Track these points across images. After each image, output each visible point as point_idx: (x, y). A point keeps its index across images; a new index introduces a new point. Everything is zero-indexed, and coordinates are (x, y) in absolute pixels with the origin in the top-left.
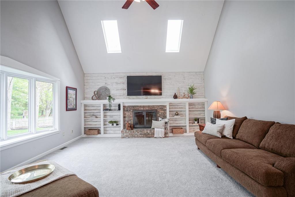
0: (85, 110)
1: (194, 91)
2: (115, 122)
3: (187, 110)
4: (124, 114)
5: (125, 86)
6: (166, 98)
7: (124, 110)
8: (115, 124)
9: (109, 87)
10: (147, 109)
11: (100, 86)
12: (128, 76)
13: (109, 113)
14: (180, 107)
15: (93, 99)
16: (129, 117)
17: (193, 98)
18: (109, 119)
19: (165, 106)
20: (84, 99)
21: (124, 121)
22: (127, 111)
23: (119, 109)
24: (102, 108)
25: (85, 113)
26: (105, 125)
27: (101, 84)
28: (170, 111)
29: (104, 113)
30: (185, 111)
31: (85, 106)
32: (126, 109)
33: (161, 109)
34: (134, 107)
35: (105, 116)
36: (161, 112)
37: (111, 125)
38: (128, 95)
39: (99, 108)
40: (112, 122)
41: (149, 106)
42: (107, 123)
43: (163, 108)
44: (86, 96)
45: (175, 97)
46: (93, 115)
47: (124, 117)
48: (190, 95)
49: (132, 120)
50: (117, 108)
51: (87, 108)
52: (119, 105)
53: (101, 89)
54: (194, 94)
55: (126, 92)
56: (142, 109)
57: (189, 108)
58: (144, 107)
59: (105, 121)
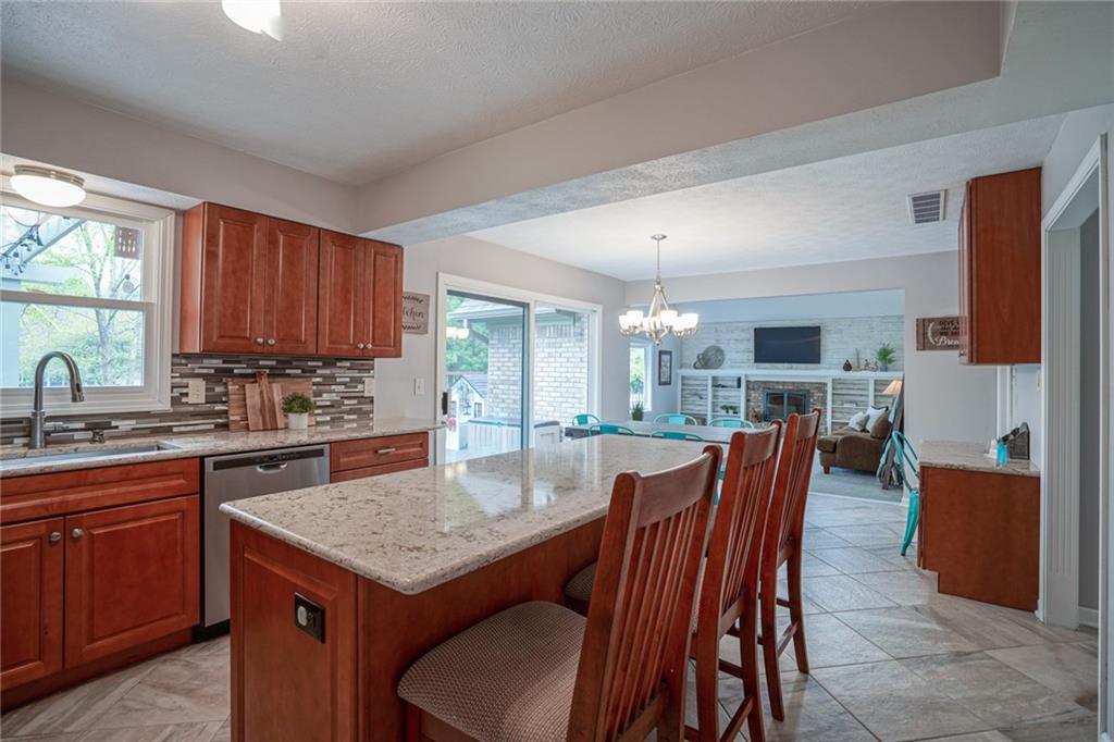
0: (683, 384)
1: (891, 355)
2: (732, 408)
3: (871, 392)
4: (748, 395)
5: (751, 346)
6: (830, 368)
7: (748, 388)
8: (731, 412)
9: (722, 346)
10: (791, 388)
11: (706, 346)
12: (757, 326)
13: (722, 392)
14: (861, 387)
15: (695, 368)
16: (757, 401)
17: (886, 370)
18: (722, 402)
19: (825, 384)
20: (681, 366)
21: (747, 407)
22: (753, 389)
23: (739, 386)
24: (710, 383)
25: (683, 390)
26: (714, 411)
27: (711, 342)
28: (833, 394)
29: (714, 391)
30: (867, 396)
31: (683, 378)
32: (751, 386)
33: (817, 388)
34: (765, 382)
35: (715, 397)
36: (817, 395)
37: (723, 412)
38: (756, 361)
39: (705, 383)
40: (726, 408)
41: (794, 383)
42: (718, 409)
43: (821, 387)
44: (684, 361)
45: (848, 367)
46: (696, 394)
47: (748, 401)
48: (880, 364)
49: (760, 405)
50: (735, 384)
51: (686, 382)
52: (739, 380)
53: (709, 349)
54: (890, 361)
55: (752, 355)
56: (781, 387)
57: (875, 390)
58: (784, 383)
59: (714, 405)
